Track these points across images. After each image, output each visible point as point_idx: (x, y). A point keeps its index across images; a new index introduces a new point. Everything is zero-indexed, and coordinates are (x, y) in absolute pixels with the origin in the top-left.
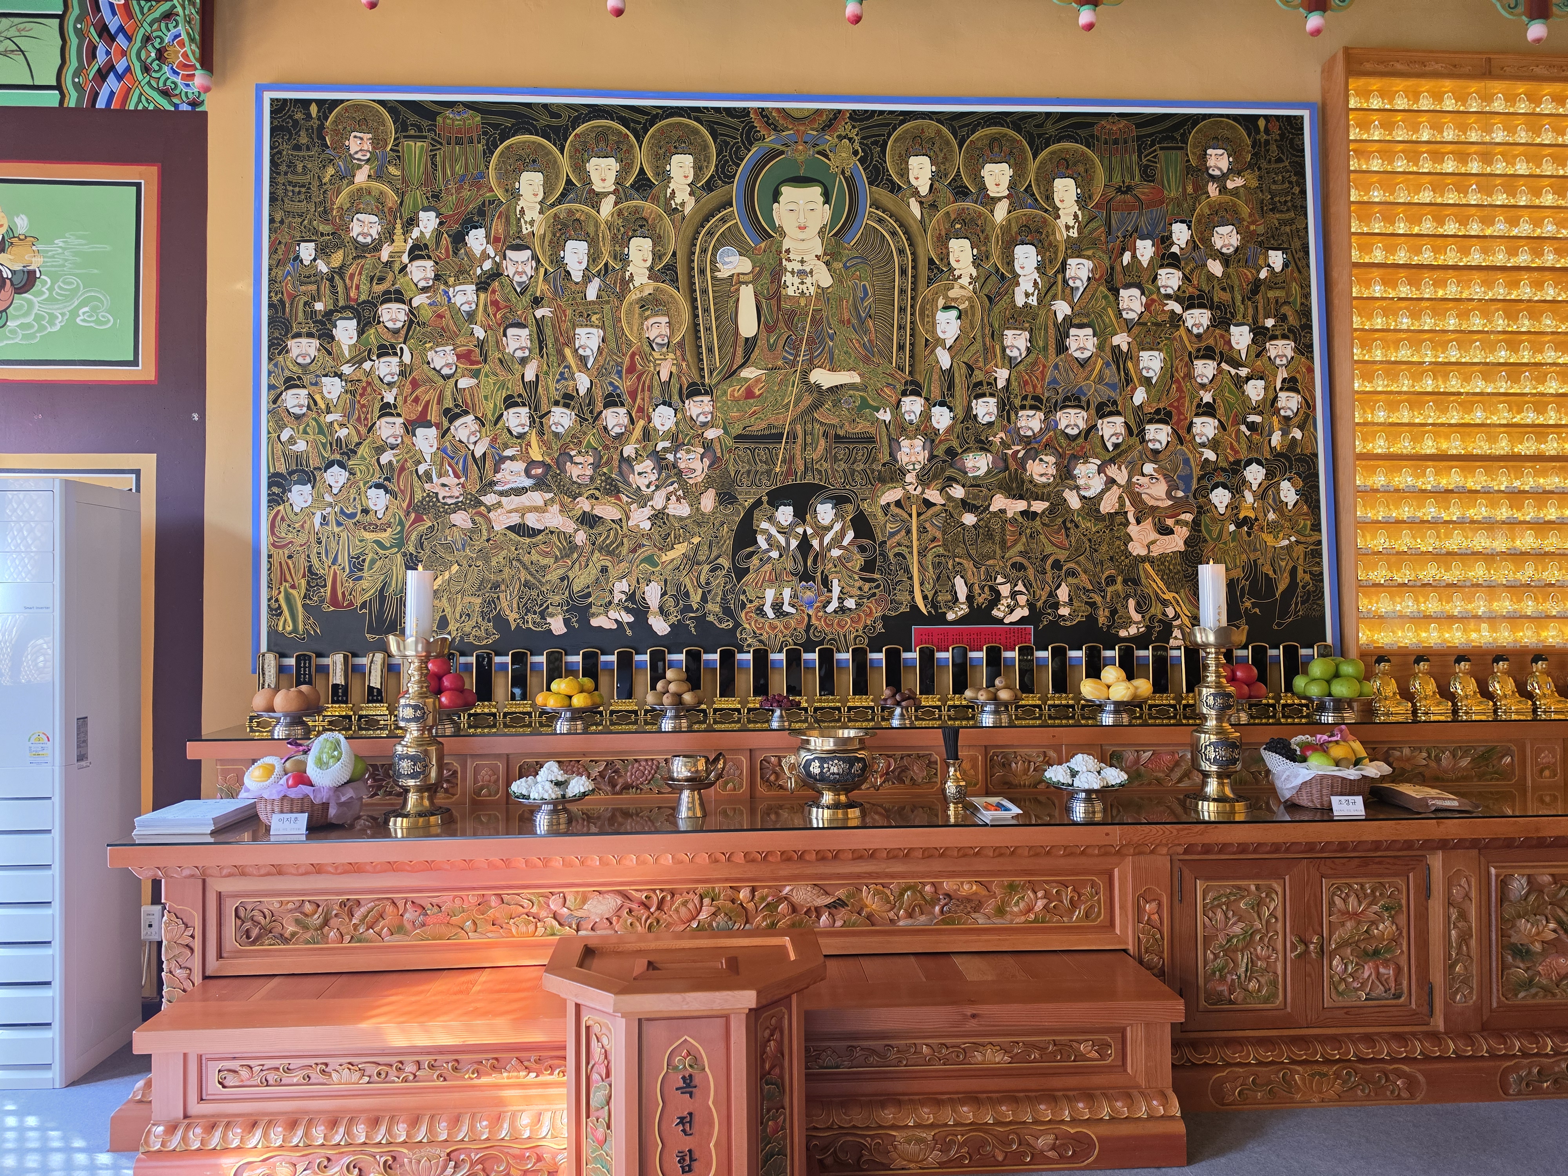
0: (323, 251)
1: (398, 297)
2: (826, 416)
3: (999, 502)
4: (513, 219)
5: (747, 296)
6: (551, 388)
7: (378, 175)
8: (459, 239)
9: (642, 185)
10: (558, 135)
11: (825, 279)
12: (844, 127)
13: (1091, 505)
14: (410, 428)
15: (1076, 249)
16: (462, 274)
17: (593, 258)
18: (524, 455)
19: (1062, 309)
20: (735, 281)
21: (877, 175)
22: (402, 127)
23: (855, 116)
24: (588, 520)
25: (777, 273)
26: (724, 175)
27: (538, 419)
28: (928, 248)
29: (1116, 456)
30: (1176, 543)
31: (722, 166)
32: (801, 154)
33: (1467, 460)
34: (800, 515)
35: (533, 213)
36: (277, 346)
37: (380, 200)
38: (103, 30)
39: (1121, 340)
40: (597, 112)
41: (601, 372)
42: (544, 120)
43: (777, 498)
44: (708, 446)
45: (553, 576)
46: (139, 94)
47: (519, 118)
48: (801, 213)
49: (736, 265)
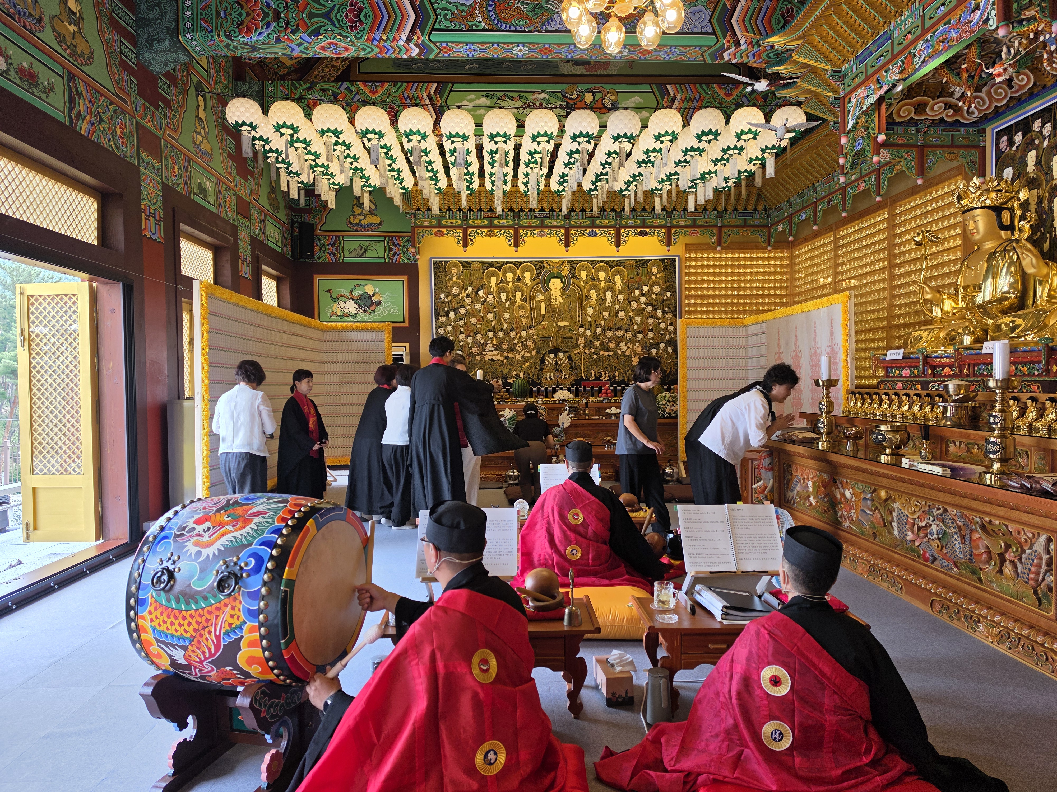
0: (446, 296)
1: (463, 307)
2: (562, 333)
3: (602, 353)
4: (489, 288)
5: (543, 305)
6: (498, 327)
7: (458, 279)
8: (477, 293)
9: (519, 279)
10: (499, 268)
11: (561, 301)
12: (566, 265)
13: (623, 353)
14: (467, 337)
15: (620, 292)
16: (478, 301)
17: (507, 296)
18: (492, 343)
19: (617, 307)
20: (540, 302)
21: (573, 275)
22: (464, 267)
23: (568, 262)
25: (550, 299)
26: (538, 276)
27: (495, 334)
28: (585, 293)
29: (629, 341)
31: (537, 274)
32: (555, 271)
34: (555, 356)
35: (493, 286)
36: (437, 318)
37: (459, 284)
38: (394, 244)
39: (631, 314)
40: (508, 262)
41: (509, 324)
42: (496, 265)
43: (550, 352)
44: (534, 340)
45: (499, 371)
46: (403, 259)
47: (490, 264)
48: (556, 285)
49: (541, 297)
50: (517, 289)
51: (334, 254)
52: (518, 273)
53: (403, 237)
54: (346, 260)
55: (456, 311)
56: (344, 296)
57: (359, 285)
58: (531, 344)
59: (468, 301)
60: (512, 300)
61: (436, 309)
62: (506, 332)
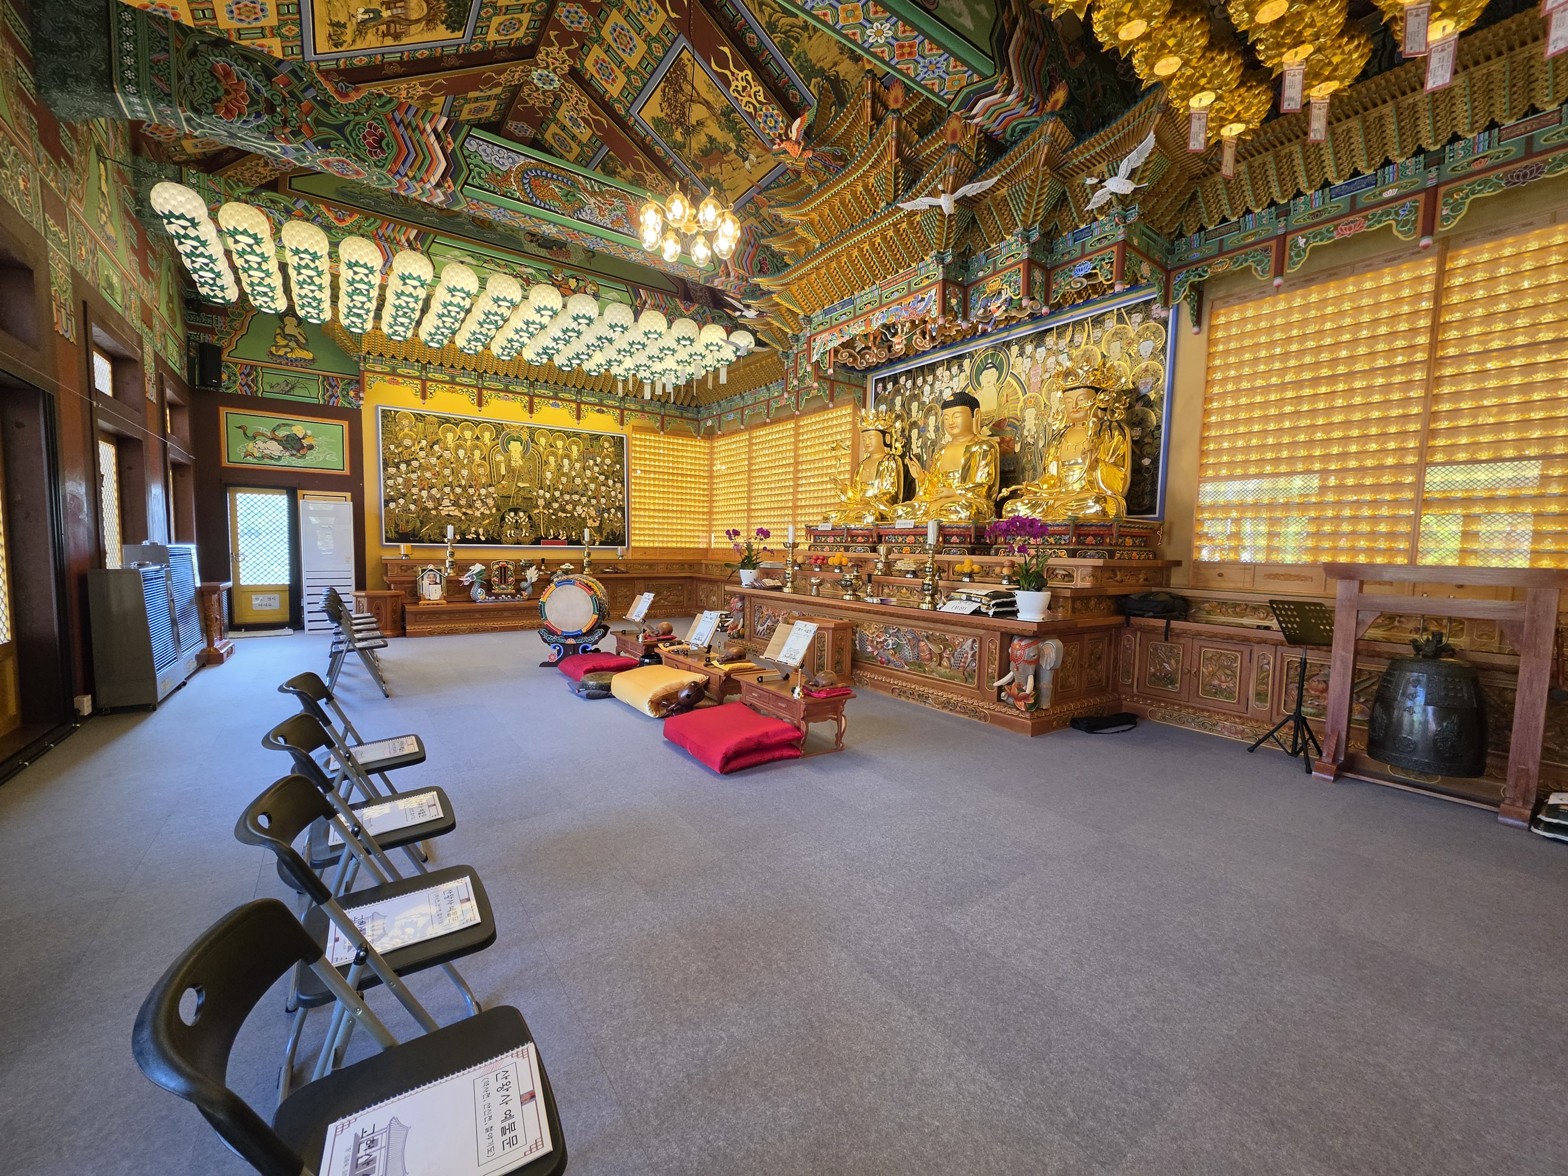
0: (396, 447)
1: (416, 459)
2: (522, 493)
3: (560, 514)
4: (445, 443)
5: (503, 466)
6: (456, 483)
7: (410, 430)
8: (432, 447)
9: (477, 438)
10: (457, 425)
11: (521, 463)
13: (580, 515)
14: (420, 490)
15: (577, 461)
16: (433, 455)
17: (466, 454)
18: (449, 498)
19: (574, 474)
20: (500, 462)
21: (533, 441)
22: (416, 419)
23: (528, 427)
24: (465, 514)
25: (510, 461)
26: (497, 437)
27: (452, 490)
28: (544, 458)
29: (585, 505)
30: (597, 524)
31: (497, 435)
32: (515, 435)
33: (654, 510)
34: (516, 514)
35: (450, 442)
36: (385, 469)
37: (411, 436)
38: (330, 385)
39: (586, 481)
40: (466, 420)
41: (467, 480)
42: (453, 421)
43: (510, 510)
44: (494, 498)
46: (342, 403)
47: (447, 420)
48: (515, 448)
49: (499, 458)
50: (477, 447)
51: (249, 386)
52: (477, 431)
53: (343, 379)
54: (266, 395)
55: (408, 463)
56: (263, 435)
57: (285, 425)
58: (491, 502)
59: (422, 454)
60: (470, 458)
61: (385, 460)
62: (464, 489)
